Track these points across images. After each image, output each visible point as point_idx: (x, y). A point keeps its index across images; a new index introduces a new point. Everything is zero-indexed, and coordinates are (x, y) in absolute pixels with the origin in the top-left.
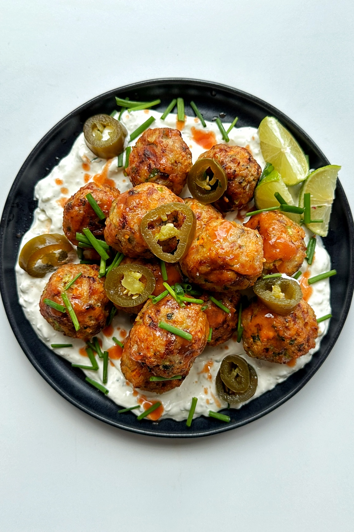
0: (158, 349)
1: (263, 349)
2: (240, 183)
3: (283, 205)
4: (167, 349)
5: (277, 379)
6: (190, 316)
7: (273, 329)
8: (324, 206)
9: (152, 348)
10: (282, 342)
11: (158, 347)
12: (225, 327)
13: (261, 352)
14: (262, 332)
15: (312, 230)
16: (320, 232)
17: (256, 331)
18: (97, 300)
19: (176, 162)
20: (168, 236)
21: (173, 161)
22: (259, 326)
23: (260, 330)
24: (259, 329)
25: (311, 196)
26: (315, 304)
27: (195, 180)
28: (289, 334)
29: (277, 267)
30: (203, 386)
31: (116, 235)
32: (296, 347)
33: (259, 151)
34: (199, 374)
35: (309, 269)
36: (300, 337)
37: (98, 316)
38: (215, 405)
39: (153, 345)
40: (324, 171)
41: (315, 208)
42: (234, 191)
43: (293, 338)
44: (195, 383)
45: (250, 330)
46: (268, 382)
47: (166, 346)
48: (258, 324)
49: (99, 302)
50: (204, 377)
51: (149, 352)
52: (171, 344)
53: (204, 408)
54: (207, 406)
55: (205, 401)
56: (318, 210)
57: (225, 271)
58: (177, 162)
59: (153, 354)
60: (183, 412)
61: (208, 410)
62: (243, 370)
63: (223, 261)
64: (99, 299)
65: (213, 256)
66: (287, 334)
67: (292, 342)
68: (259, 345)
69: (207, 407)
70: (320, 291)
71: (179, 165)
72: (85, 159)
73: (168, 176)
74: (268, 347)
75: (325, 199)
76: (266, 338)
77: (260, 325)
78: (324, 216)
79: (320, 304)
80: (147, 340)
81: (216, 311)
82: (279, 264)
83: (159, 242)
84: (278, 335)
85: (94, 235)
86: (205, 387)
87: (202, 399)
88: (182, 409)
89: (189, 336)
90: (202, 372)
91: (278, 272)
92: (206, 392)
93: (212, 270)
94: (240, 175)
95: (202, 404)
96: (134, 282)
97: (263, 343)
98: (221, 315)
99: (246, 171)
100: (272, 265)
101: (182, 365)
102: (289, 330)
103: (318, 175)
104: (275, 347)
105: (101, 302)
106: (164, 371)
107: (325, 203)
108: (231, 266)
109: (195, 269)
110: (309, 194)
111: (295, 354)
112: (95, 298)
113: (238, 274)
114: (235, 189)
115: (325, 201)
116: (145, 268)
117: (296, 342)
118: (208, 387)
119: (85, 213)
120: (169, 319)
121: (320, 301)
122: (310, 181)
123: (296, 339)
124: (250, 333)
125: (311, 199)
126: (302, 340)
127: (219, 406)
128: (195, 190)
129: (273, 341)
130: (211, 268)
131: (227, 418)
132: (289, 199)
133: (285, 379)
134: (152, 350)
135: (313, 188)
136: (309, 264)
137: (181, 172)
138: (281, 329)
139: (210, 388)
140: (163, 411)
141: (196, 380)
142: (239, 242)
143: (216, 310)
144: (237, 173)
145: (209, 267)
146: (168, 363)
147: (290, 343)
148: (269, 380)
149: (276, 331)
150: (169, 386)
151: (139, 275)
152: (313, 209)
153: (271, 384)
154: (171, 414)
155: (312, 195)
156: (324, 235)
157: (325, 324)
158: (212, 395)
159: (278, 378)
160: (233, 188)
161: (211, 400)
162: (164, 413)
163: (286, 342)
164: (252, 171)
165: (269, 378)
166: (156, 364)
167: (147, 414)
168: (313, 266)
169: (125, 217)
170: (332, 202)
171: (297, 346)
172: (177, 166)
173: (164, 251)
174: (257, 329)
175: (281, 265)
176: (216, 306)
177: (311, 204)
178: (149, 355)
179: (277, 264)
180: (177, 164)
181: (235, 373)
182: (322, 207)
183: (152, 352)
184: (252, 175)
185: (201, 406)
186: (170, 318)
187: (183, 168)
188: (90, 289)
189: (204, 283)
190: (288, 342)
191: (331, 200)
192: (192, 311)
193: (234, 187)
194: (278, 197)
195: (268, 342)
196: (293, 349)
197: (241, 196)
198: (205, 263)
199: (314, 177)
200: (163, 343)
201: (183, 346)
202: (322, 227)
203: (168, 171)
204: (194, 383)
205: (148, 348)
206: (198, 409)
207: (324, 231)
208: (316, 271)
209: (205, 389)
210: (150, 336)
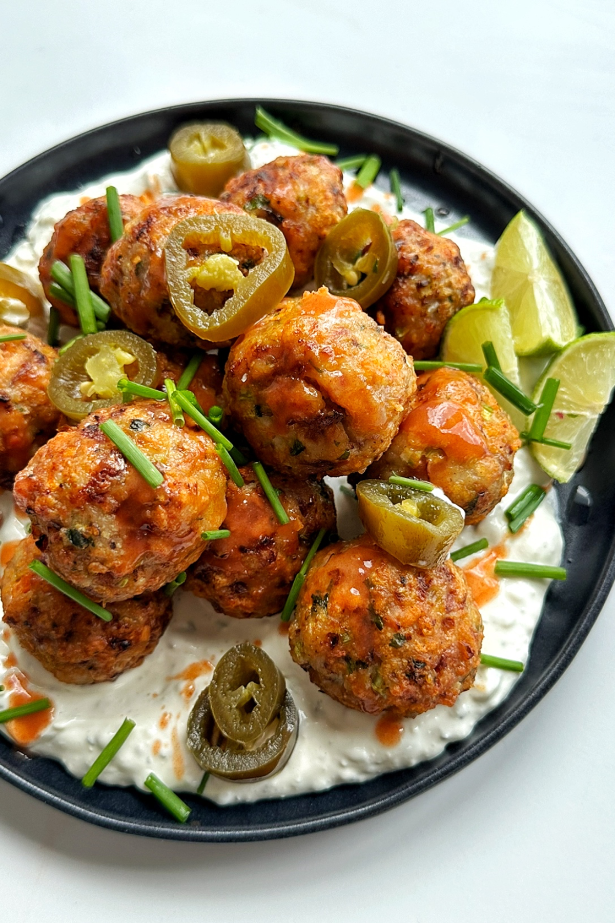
0: (73, 475)
1: (327, 632)
2: (420, 286)
3: (493, 369)
4: (93, 484)
5: (342, 766)
6: (183, 449)
7: (365, 588)
8: (582, 416)
9: (61, 471)
10: (376, 633)
11: (75, 471)
12: (264, 557)
13: (320, 639)
14: (338, 588)
15: (540, 462)
16: (558, 471)
17: (327, 586)
18: (27, 400)
19: (307, 201)
20: (215, 273)
21: (302, 195)
22: (338, 574)
23: (336, 584)
24: (334, 580)
25: (562, 389)
26: (495, 622)
27: (334, 256)
28: (397, 614)
29: (429, 467)
30: (163, 708)
31: (120, 257)
32: (405, 661)
33: (487, 283)
34: (169, 679)
35: (507, 543)
36: (421, 638)
37: (11, 431)
38: (170, 764)
39: (67, 465)
40: (603, 343)
41: (561, 415)
42: (401, 300)
43: (403, 632)
44: (151, 696)
45: (317, 583)
46: (317, 762)
47: (95, 475)
48: (338, 571)
49: (29, 406)
50: (176, 688)
51: (51, 478)
52: (108, 476)
53: (142, 762)
54: (152, 759)
55: (150, 742)
56: (566, 424)
57: (302, 382)
58: (310, 202)
59: (58, 485)
60: (91, 748)
61: (148, 772)
62: (266, 689)
63: (305, 353)
64: (30, 398)
65: (288, 334)
66: (395, 614)
67: (397, 641)
68: (321, 621)
69: (148, 762)
70: (516, 600)
71: (311, 210)
72: (152, 181)
73: (282, 219)
74: (338, 631)
75: (588, 402)
76: (341, 605)
77: (340, 573)
78: (574, 438)
79: (506, 627)
80: (62, 453)
81: (258, 507)
82: (436, 462)
83: (194, 284)
84: (372, 609)
85: (89, 281)
86: (168, 710)
87: (146, 735)
88: (92, 739)
89: (155, 477)
90: (178, 677)
91: (429, 479)
92: (163, 724)
93: (276, 373)
94: (424, 271)
95: (142, 746)
96: (111, 366)
97: (331, 615)
98: (265, 521)
99: (441, 268)
100: (419, 454)
101: (114, 552)
102: (402, 605)
103: (588, 348)
104: (354, 639)
105: (32, 407)
106: (69, 549)
107: (585, 410)
108: (318, 370)
109: (243, 365)
110: (558, 384)
111: (395, 680)
112: (24, 390)
113: (328, 400)
114: (404, 295)
115: (588, 405)
116: (147, 346)
117: (407, 645)
118: (174, 715)
119: (92, 227)
120: (133, 428)
121: (508, 621)
122: (569, 358)
123: (408, 638)
124: (312, 589)
125: (558, 395)
126: (424, 649)
127: (179, 772)
128: (326, 276)
129: (354, 620)
130: (276, 366)
131: (182, 810)
132: (511, 369)
133: (362, 778)
134: (60, 474)
135: (569, 372)
136: (511, 530)
137: (310, 225)
138: (383, 593)
139: (178, 717)
140: (45, 726)
141: (157, 689)
142: (358, 335)
143: (258, 504)
144: (419, 263)
145: (272, 362)
146: (82, 528)
147: (392, 640)
148: (321, 759)
149: (370, 596)
150: (79, 643)
151: (128, 358)
152: (558, 417)
153: (322, 771)
154: (61, 742)
155: (563, 386)
156: (563, 478)
157: (502, 679)
158: (174, 736)
159: (345, 763)
160: (402, 293)
161: (166, 745)
162: (46, 732)
163: (385, 633)
164: (453, 277)
165: (322, 753)
166: (55, 517)
167: (10, 715)
168: (519, 542)
169: (152, 220)
170: (601, 411)
171: (408, 658)
172: (307, 209)
173: (196, 302)
174: (332, 580)
175: (441, 466)
176: (264, 495)
177: (554, 406)
178: (47, 485)
179: (434, 459)
180: (308, 205)
181: (244, 692)
182: (576, 418)
183: (58, 481)
184: (450, 285)
185: (137, 752)
186: (135, 427)
187: (316, 220)
188: (23, 366)
189: (253, 415)
190: (389, 635)
191: (600, 407)
192: (194, 444)
193: (403, 290)
194: (490, 353)
195: (342, 620)
196: (396, 661)
197: (413, 319)
198: (267, 350)
199: (578, 350)
200: (92, 467)
201: (133, 497)
202: (566, 461)
203: (285, 209)
204: (148, 694)
205: (54, 468)
206: (126, 756)
207: (567, 470)
208: (521, 552)
209: (165, 715)
210: (72, 446)
